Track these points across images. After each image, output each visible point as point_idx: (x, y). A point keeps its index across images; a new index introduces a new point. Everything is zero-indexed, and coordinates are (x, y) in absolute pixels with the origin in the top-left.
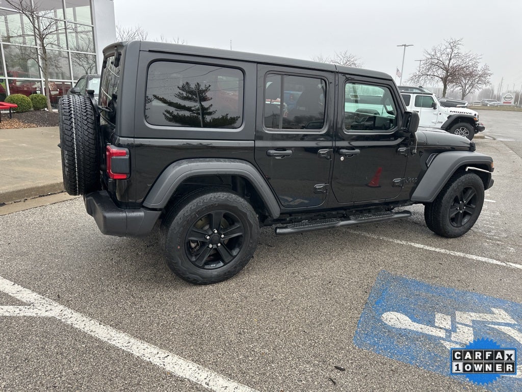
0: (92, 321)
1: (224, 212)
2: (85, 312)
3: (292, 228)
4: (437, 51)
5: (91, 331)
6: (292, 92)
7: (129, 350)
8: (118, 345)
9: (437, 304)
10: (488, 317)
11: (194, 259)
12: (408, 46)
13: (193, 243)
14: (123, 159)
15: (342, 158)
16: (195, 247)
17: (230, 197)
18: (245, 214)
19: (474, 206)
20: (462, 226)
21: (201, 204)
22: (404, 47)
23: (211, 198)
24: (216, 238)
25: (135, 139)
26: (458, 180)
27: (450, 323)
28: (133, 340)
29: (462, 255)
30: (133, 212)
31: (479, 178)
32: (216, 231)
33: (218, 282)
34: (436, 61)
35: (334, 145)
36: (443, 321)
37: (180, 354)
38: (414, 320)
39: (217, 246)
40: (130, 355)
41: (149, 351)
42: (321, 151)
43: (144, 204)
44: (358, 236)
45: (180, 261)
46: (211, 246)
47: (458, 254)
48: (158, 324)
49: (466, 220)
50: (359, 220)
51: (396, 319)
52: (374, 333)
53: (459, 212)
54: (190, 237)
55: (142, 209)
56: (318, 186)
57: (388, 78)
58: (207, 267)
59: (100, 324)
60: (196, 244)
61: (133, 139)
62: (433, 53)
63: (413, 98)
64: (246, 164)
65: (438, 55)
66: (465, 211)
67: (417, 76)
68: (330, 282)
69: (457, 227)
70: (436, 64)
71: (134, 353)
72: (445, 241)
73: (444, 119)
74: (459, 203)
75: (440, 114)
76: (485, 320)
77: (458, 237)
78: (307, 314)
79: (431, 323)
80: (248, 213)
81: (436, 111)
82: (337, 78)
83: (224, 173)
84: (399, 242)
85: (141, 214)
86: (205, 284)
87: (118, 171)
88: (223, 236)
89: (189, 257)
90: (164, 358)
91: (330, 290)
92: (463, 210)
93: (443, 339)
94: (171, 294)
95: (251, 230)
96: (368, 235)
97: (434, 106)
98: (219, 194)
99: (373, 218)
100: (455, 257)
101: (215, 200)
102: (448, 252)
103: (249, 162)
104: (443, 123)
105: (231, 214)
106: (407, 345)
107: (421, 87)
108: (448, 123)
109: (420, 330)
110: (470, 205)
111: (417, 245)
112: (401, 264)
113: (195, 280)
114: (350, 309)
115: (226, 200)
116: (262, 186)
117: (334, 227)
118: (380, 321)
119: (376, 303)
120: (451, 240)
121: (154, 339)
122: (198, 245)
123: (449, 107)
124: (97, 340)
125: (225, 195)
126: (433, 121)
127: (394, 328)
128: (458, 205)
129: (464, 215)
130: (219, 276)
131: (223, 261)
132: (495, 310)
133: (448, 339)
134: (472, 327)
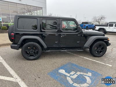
1: (33, 46)
2: (6, 62)
5: (5, 65)
7: (7, 69)
10: (85, 74)
13: (28, 52)
14: (13, 35)
19: (104, 50)
20: (100, 54)
23: (30, 43)
27: (74, 74)
28: (9, 67)
35: (59, 34)
38: (66, 72)
42: (56, 35)
46: (31, 53)
51: (62, 71)
54: (26, 50)
55: (17, 44)
56: (56, 42)
58: (30, 57)
61: (15, 32)
74: (98, 49)
76: (83, 74)
77: (99, 57)
79: (69, 73)
82: (59, 20)
83: (32, 38)
88: (33, 51)
89: (26, 54)
93: (68, 76)
100: (92, 61)
109: (65, 74)
118: (58, 71)
129: (101, 52)
130: (32, 59)
131: (34, 56)
132: (89, 73)
133: (69, 77)
134: (78, 75)
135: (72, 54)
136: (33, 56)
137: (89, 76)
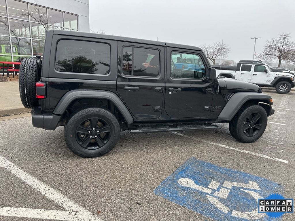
0: (21, 171)
1: (98, 118)
2: (20, 166)
3: (140, 130)
4: (274, 41)
5: (19, 175)
6: (183, 64)
7: (32, 185)
8: (28, 182)
9: (216, 176)
10: (244, 185)
11: (81, 143)
12: (257, 38)
13: (82, 135)
14: (42, 88)
15: (170, 93)
16: (83, 137)
17: (101, 110)
18: (110, 120)
19: (261, 125)
20: (253, 136)
21: (84, 113)
22: (255, 39)
23: (90, 110)
24: (94, 132)
25: (49, 78)
26: (247, 109)
27: (218, 186)
28: (36, 181)
29: (247, 152)
30: (47, 116)
31: (263, 108)
32: (94, 129)
33: (96, 157)
34: (274, 47)
35: (165, 86)
36: (214, 185)
37: (57, 189)
38: (196, 183)
39: (95, 137)
40: (31, 187)
41: (42, 186)
42: (157, 89)
43: (53, 112)
44: (189, 139)
45: (72, 143)
46: (91, 137)
47: (245, 151)
48: (53, 174)
49: (256, 133)
50: (183, 128)
51: (186, 182)
52: (169, 188)
53: (250, 128)
54: (78, 131)
55: (53, 114)
56: (156, 108)
57: (199, 50)
58: (89, 148)
59: (24, 172)
60: (84, 135)
61: (48, 78)
62: (272, 42)
63: (253, 66)
64: (110, 93)
65: (275, 43)
66: (254, 128)
67: (263, 55)
68: (158, 161)
69: (249, 136)
70: (274, 49)
71: (34, 186)
72: (241, 144)
73: (272, 79)
74: (250, 122)
75: (270, 76)
76: (241, 187)
77: (251, 142)
78: (136, 175)
79: (206, 186)
80: (112, 120)
81: (267, 75)
82: (166, 49)
83: (97, 97)
84: (212, 143)
85: (51, 117)
86: (88, 157)
87: (40, 94)
88: (98, 132)
89: (78, 142)
90: (47, 190)
91: (156, 165)
92: (253, 127)
93: (208, 194)
94: (68, 161)
95: (114, 129)
96: (195, 139)
97: (266, 71)
98: (94, 108)
99: (192, 128)
100: (242, 153)
101: (92, 111)
102: (239, 150)
103: (113, 92)
104: (272, 82)
105: (103, 120)
106: (185, 195)
107: (260, 61)
108: (275, 81)
109: (197, 189)
110: (258, 124)
111: (222, 146)
112: (206, 154)
113: (81, 154)
114: (162, 175)
115: (99, 112)
116: (120, 105)
117: (166, 131)
118: (177, 182)
119: (179, 173)
120: (245, 144)
121: (47, 181)
122: (85, 136)
123: (276, 72)
124: (19, 179)
125: (98, 109)
126: (266, 80)
127: (182, 186)
128: (249, 124)
129: (255, 129)
130: (95, 153)
131: (98, 146)
132: (250, 182)
133: (212, 194)
134: (231, 190)
135: (187, 136)
136: (95, 144)
137: (255, 190)
